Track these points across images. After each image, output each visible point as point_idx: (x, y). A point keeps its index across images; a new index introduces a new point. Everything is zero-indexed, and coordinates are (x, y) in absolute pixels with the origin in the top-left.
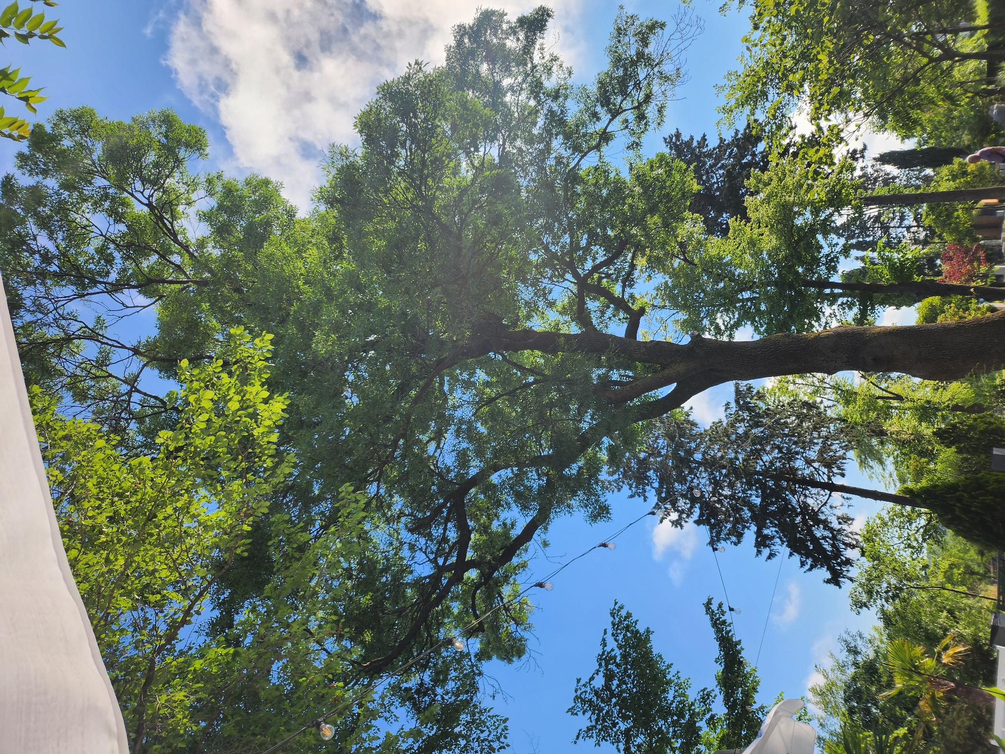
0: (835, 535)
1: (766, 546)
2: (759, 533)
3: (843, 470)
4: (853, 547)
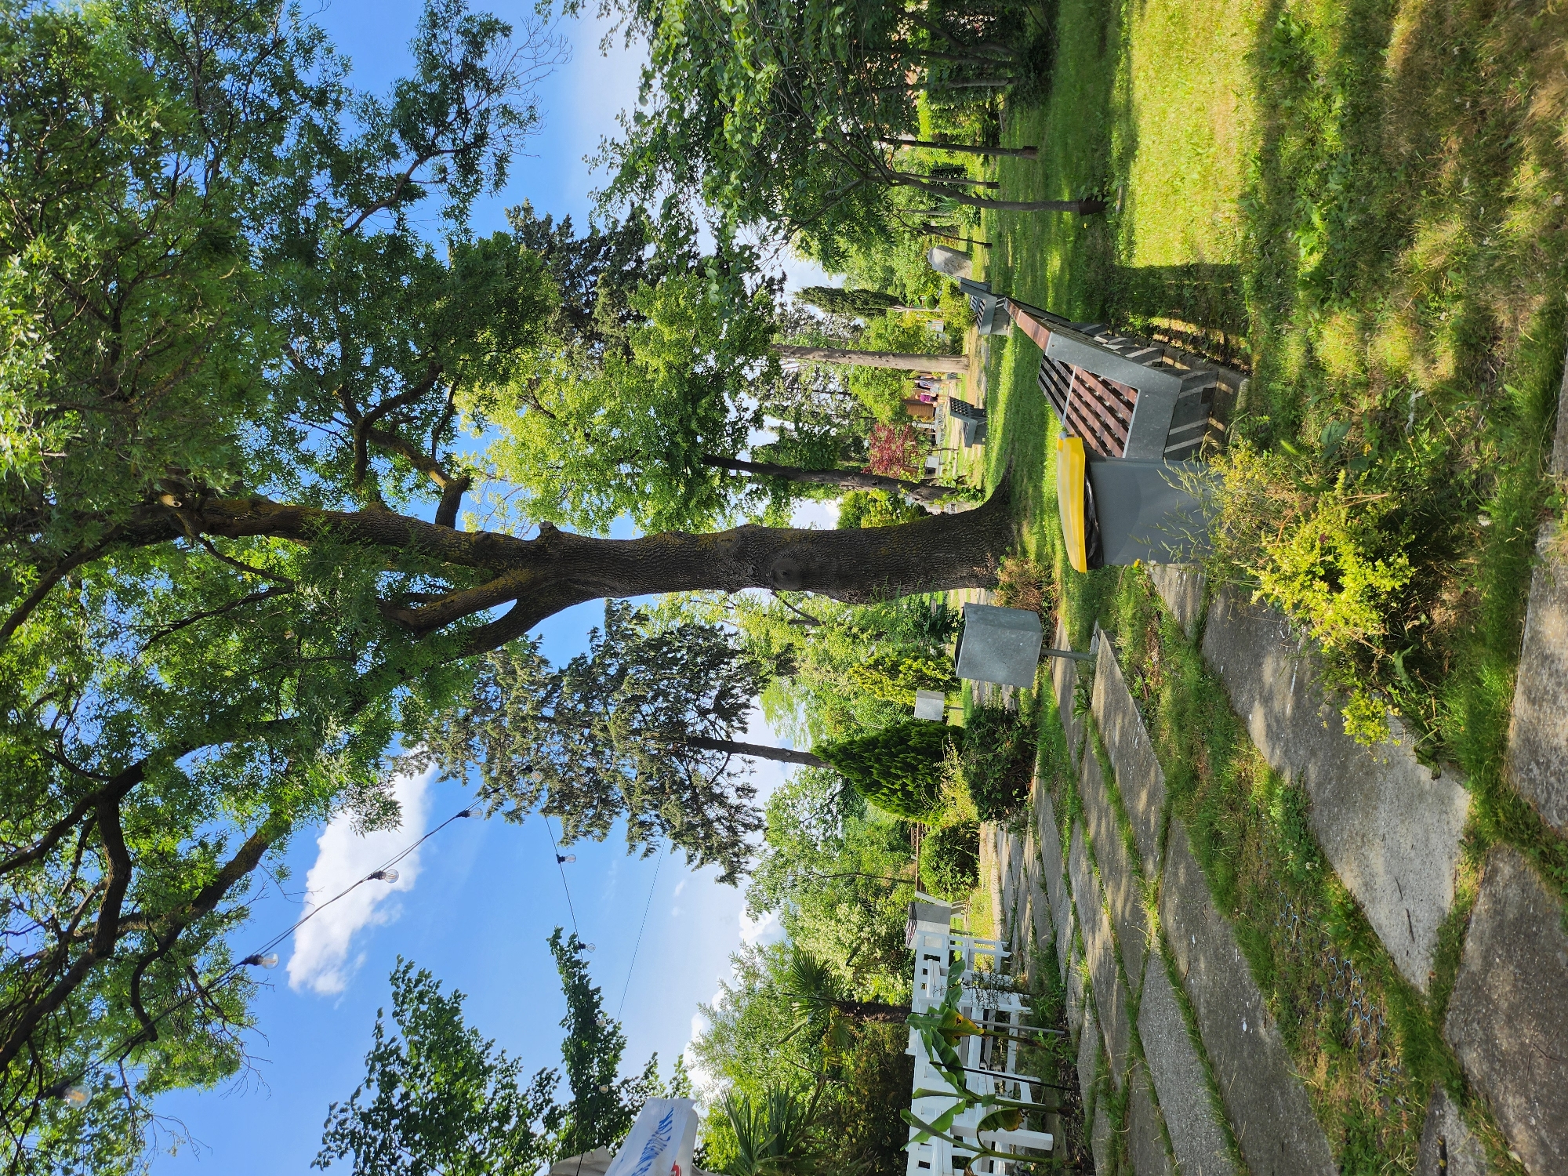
0: (733, 814)
1: (641, 838)
2: (633, 821)
3: (745, 722)
4: (755, 829)
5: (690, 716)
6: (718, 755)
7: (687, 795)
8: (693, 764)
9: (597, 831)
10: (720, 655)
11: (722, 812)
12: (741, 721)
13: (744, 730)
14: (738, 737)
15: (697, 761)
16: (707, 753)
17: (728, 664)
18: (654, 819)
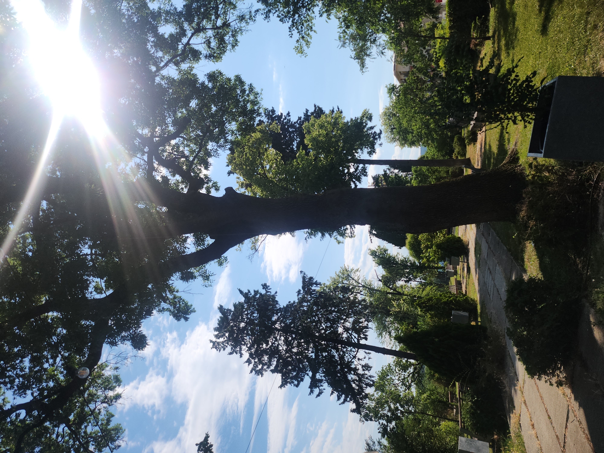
0: (361, 377)
1: (316, 386)
2: (313, 378)
3: (366, 335)
4: (371, 386)
5: (341, 330)
6: (353, 350)
7: (339, 368)
12: (364, 335)
13: (366, 339)
14: (363, 342)
15: (344, 352)
16: (349, 349)
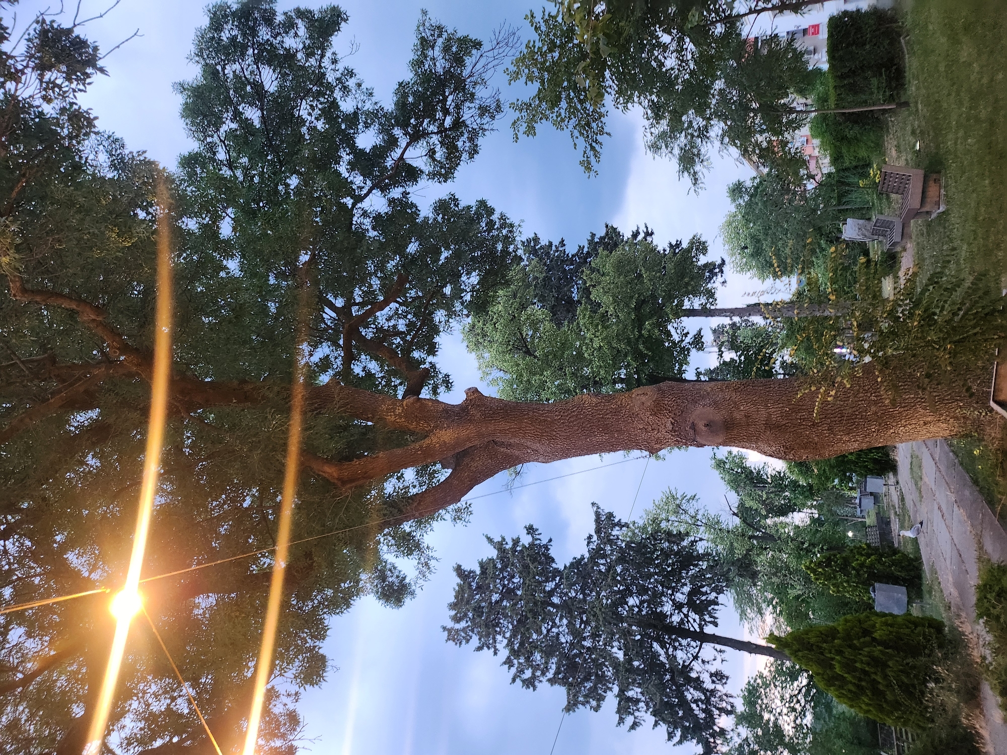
0: (709, 695)
1: (629, 712)
2: (621, 695)
3: (715, 618)
4: (728, 713)
5: (667, 608)
6: (693, 644)
7: (668, 677)
8: (671, 650)
9: (594, 703)
10: (688, 558)
11: (697, 694)
12: (711, 617)
13: (716, 625)
14: (709, 630)
15: (675, 649)
16: (684, 642)
17: (696, 565)
18: (640, 696)
